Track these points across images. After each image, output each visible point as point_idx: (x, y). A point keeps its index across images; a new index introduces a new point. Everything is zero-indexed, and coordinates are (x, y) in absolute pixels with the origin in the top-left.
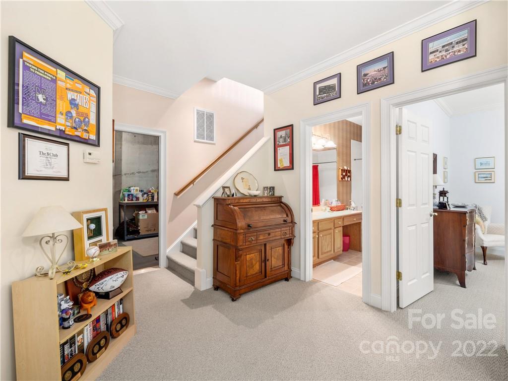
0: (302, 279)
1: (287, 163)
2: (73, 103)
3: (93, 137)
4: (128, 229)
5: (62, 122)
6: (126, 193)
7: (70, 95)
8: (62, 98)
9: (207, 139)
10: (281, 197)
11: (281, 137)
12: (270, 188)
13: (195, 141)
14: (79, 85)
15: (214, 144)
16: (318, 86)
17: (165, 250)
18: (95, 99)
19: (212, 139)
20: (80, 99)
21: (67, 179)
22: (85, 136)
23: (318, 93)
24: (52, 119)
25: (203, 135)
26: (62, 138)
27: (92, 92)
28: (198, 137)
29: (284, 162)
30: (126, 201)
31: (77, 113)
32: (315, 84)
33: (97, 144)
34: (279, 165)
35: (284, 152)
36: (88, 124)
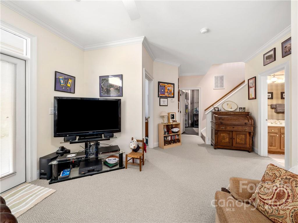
0: (259, 154)
1: (253, 96)
2: (168, 89)
3: (173, 96)
4: (195, 123)
5: (166, 94)
6: (195, 110)
7: (168, 88)
8: (166, 89)
9: (220, 87)
10: (248, 113)
11: (251, 83)
12: (243, 108)
13: (214, 89)
14: (169, 85)
15: (224, 89)
16: (265, 56)
17: (201, 130)
18: (173, 87)
19: (223, 87)
20: (170, 88)
21: (167, 106)
22: (171, 96)
23: (265, 60)
24: (164, 94)
25: (218, 86)
26: (166, 97)
27: (173, 86)
28: (215, 87)
29: (252, 95)
30: (195, 113)
31: (169, 91)
32: (264, 55)
33: (173, 97)
34: (250, 97)
35: (252, 90)
36: (171, 93)
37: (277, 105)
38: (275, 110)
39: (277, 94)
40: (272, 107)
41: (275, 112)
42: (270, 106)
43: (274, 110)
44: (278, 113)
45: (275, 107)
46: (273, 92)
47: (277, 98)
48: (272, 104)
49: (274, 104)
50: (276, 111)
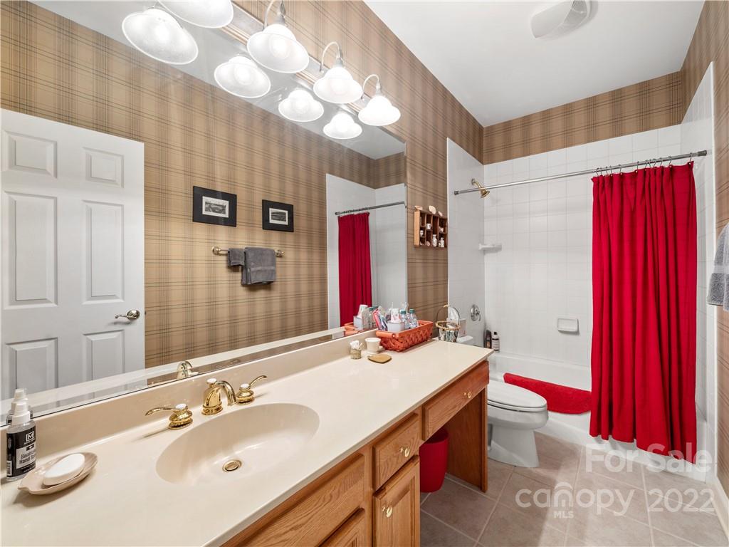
37: (250, 255)
38: (244, 275)
39: (250, 206)
40: (233, 262)
41: (243, 285)
42: (224, 258)
43: (239, 275)
44: (252, 287)
45: (242, 263)
46: (236, 196)
47: (250, 225)
48: (232, 246)
49: (239, 250)
50: (247, 281)
